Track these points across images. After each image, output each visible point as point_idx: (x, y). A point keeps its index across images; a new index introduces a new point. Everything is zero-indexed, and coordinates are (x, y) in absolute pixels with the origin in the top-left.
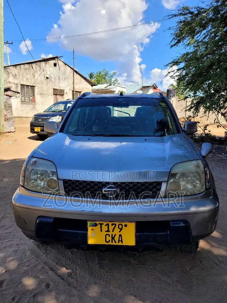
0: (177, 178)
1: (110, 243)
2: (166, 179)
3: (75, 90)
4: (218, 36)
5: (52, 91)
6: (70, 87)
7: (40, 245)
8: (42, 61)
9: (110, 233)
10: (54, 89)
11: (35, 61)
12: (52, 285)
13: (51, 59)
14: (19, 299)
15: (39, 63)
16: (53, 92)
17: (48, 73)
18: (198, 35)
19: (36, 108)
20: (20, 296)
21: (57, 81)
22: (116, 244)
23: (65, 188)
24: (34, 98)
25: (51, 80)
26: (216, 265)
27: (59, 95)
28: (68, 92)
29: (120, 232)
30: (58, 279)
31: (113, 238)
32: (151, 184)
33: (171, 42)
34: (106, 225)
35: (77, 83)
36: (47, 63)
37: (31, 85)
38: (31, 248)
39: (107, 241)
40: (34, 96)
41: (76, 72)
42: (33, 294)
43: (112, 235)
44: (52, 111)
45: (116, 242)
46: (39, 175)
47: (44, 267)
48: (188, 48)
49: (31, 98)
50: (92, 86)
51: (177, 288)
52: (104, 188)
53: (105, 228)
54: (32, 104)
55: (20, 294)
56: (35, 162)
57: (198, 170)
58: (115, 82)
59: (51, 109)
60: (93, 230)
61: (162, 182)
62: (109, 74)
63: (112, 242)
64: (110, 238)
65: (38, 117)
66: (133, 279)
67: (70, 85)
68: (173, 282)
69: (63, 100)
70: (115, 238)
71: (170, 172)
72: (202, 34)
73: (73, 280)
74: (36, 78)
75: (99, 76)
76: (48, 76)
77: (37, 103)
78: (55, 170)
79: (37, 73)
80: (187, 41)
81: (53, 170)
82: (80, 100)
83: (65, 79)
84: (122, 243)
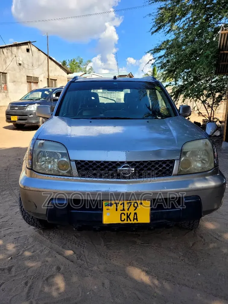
0: (187, 156)
1: (125, 222)
2: (178, 157)
3: (50, 78)
4: (197, 24)
5: (25, 79)
6: (45, 74)
7: (42, 231)
8: (14, 46)
9: (125, 212)
10: (27, 76)
11: (7, 45)
12: (62, 268)
13: (24, 44)
14: (33, 283)
15: (10, 48)
16: (27, 80)
17: (21, 59)
18: (178, 22)
19: (8, 96)
20: (33, 280)
21: (30, 67)
22: (130, 222)
23: (78, 169)
24: (6, 85)
25: (24, 67)
26: (216, 240)
27: (33, 82)
28: (42, 81)
29: (135, 210)
30: (68, 262)
31: (128, 217)
32: (164, 162)
33: (151, 29)
34: (121, 204)
35: (52, 70)
36: (19, 48)
37: (2, 72)
38: (32, 235)
39: (123, 219)
40: (6, 83)
41: (51, 58)
42: (44, 278)
43: (127, 213)
44: (28, 99)
45: (131, 221)
46: (48, 158)
47: (51, 252)
48: (169, 35)
49: (3, 86)
50: (68, 74)
51: (185, 262)
52: (118, 168)
53: (120, 207)
54: (4, 92)
55: (32, 279)
56: (42, 144)
57: (207, 148)
58: (90, 71)
59: (27, 97)
60: (108, 209)
61: (174, 160)
62: (84, 62)
63: (127, 221)
64: (125, 217)
65: (13, 105)
66: (142, 257)
67: (45, 73)
68: (180, 257)
69: (37, 88)
70: (130, 217)
71: (182, 150)
72: (181, 22)
73: (83, 262)
74: (8, 64)
75: (73, 64)
76: (20, 62)
77: (9, 91)
78: (65, 152)
79: (9, 59)
80: (167, 28)
81: (64, 152)
82: (72, 84)
83: (39, 65)
84: (137, 221)
